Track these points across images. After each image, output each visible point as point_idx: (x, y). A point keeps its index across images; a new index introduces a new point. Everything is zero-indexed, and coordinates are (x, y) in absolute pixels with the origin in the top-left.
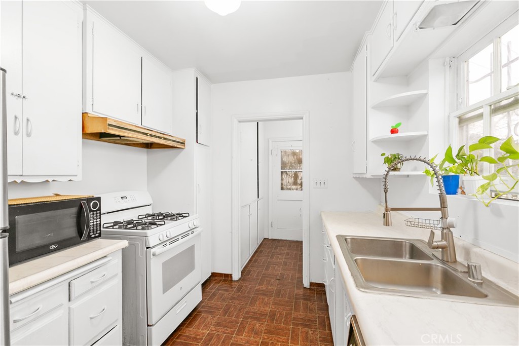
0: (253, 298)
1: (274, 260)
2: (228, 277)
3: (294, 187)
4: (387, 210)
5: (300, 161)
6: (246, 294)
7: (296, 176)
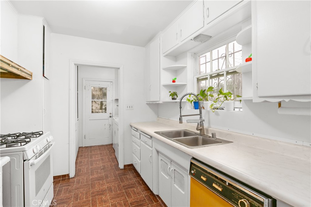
0: (92, 184)
1: (94, 159)
2: (65, 177)
3: (100, 111)
4: (181, 116)
5: (105, 95)
6: (85, 183)
7: (102, 104)
